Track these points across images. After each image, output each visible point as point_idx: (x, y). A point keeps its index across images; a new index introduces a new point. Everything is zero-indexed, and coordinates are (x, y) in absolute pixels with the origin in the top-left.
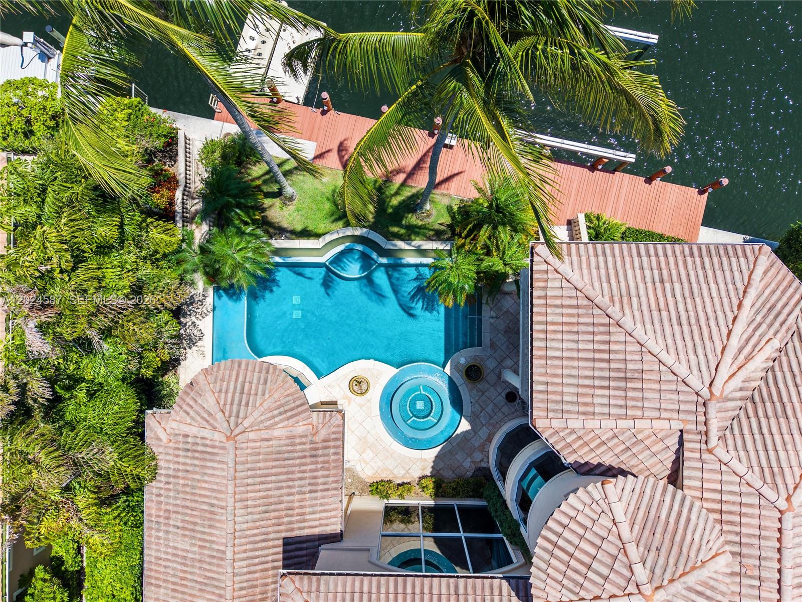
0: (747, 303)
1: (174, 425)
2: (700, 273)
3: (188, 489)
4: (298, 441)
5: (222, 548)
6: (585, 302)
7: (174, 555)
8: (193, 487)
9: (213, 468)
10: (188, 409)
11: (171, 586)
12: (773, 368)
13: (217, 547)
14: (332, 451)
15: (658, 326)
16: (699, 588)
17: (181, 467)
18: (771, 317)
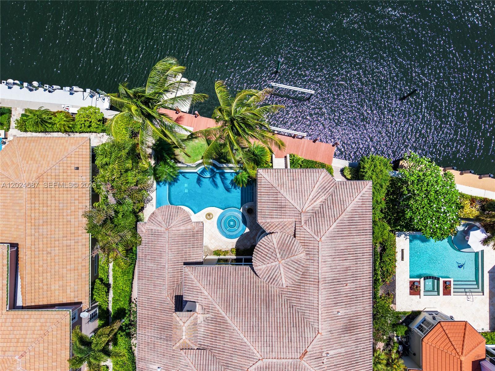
0: (316, 186)
1: (148, 226)
2: (305, 177)
3: (153, 247)
4: (188, 231)
5: (164, 264)
6: (271, 186)
7: (148, 269)
8: (154, 246)
9: (161, 239)
10: (152, 221)
11: (147, 279)
12: (323, 205)
13: (162, 264)
14: (199, 235)
15: (290, 193)
16: (296, 261)
17: (150, 240)
18: (324, 190)
